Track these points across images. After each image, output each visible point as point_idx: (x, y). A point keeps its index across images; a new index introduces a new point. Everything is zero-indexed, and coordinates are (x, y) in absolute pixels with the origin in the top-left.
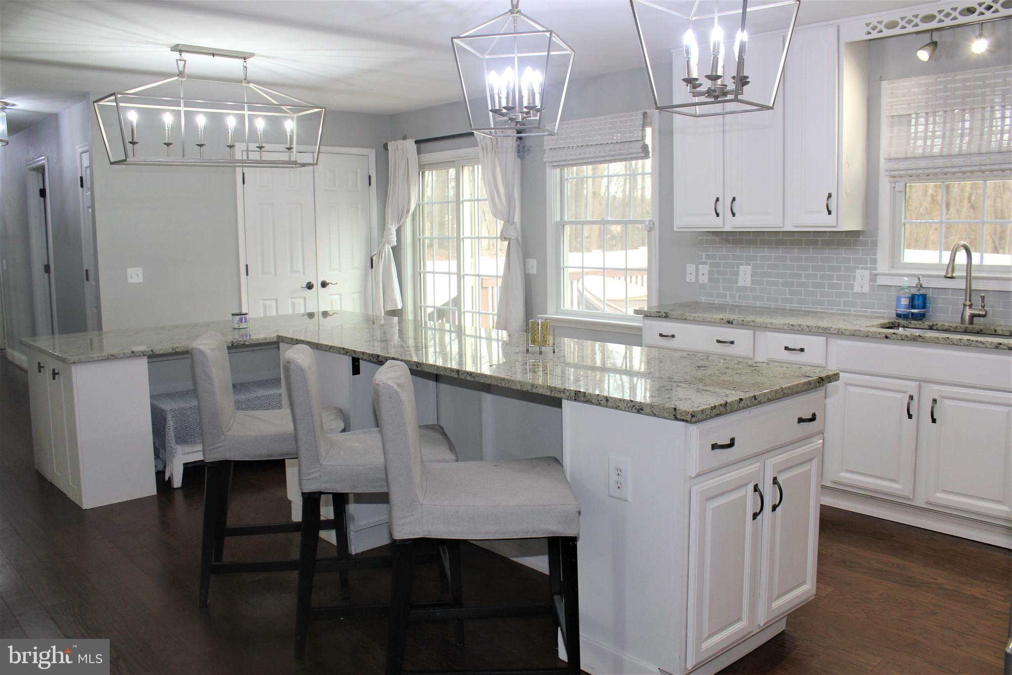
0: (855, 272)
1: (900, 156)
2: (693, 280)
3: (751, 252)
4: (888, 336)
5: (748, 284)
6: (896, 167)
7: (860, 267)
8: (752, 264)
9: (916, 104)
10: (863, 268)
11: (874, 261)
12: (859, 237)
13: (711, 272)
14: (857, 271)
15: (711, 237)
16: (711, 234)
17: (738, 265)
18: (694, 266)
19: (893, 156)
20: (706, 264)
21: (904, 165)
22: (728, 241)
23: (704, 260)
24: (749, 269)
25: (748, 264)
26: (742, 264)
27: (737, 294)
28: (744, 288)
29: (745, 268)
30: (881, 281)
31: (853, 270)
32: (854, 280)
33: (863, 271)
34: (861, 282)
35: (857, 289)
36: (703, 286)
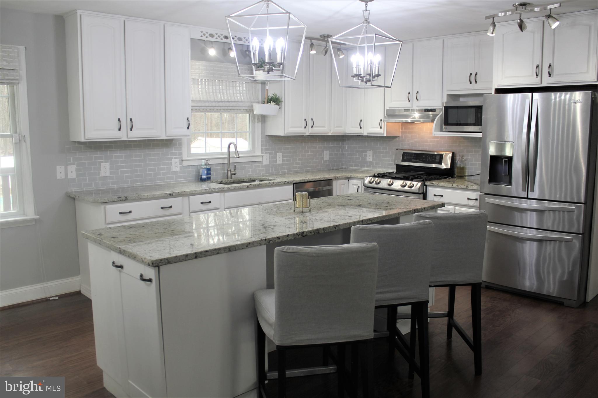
0: (172, 160)
1: (198, 99)
2: (63, 177)
3: (108, 153)
4: (249, 186)
5: (108, 174)
6: (196, 105)
7: (174, 157)
8: (109, 161)
9: (202, 75)
10: (175, 158)
11: (181, 154)
12: (173, 141)
13: (77, 170)
14: (173, 159)
15: (77, 145)
16: (77, 144)
17: (100, 163)
18: (63, 167)
19: (194, 99)
20: (74, 164)
21: (199, 104)
22: (91, 148)
23: (72, 162)
24: (108, 165)
25: (107, 162)
26: (102, 162)
27: (100, 182)
28: (105, 178)
29: (105, 164)
30: (185, 164)
31: (171, 159)
32: (172, 165)
33: (175, 159)
34: (176, 165)
35: (174, 169)
36: (73, 180)
